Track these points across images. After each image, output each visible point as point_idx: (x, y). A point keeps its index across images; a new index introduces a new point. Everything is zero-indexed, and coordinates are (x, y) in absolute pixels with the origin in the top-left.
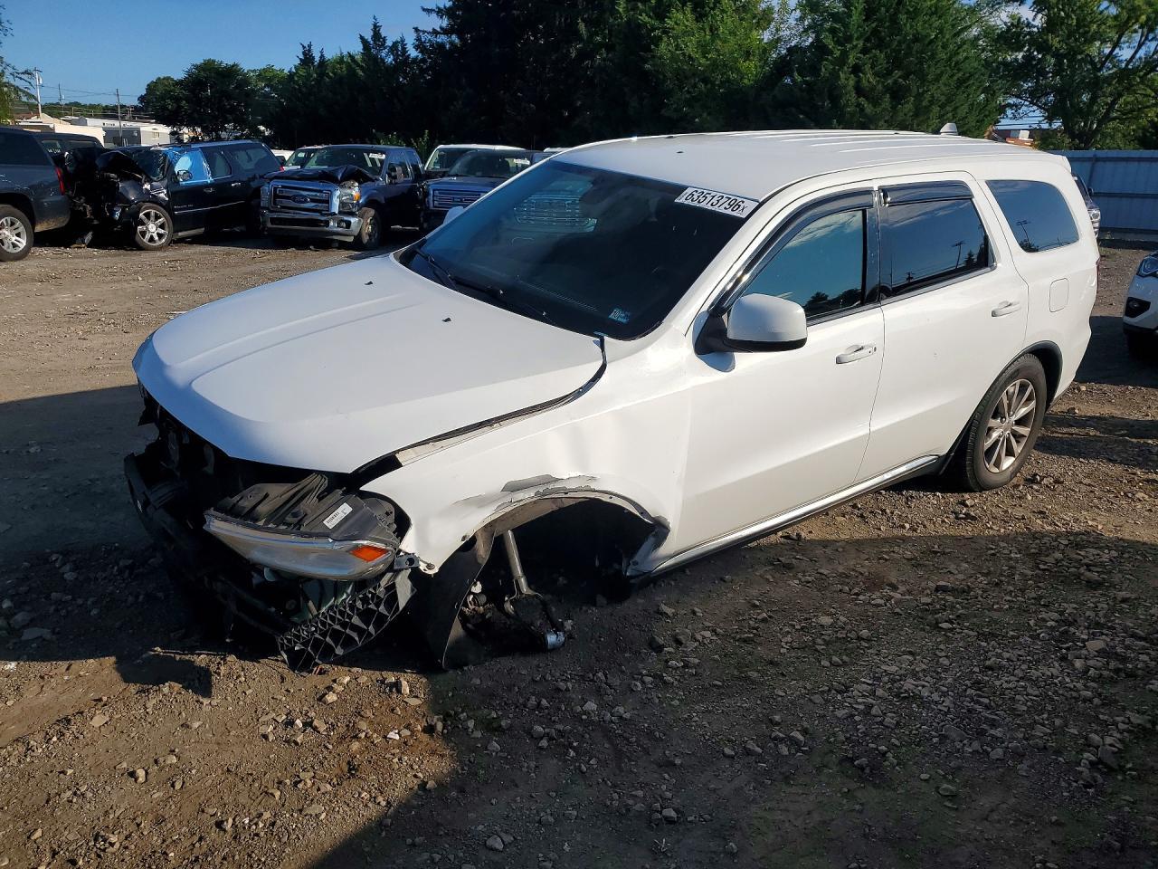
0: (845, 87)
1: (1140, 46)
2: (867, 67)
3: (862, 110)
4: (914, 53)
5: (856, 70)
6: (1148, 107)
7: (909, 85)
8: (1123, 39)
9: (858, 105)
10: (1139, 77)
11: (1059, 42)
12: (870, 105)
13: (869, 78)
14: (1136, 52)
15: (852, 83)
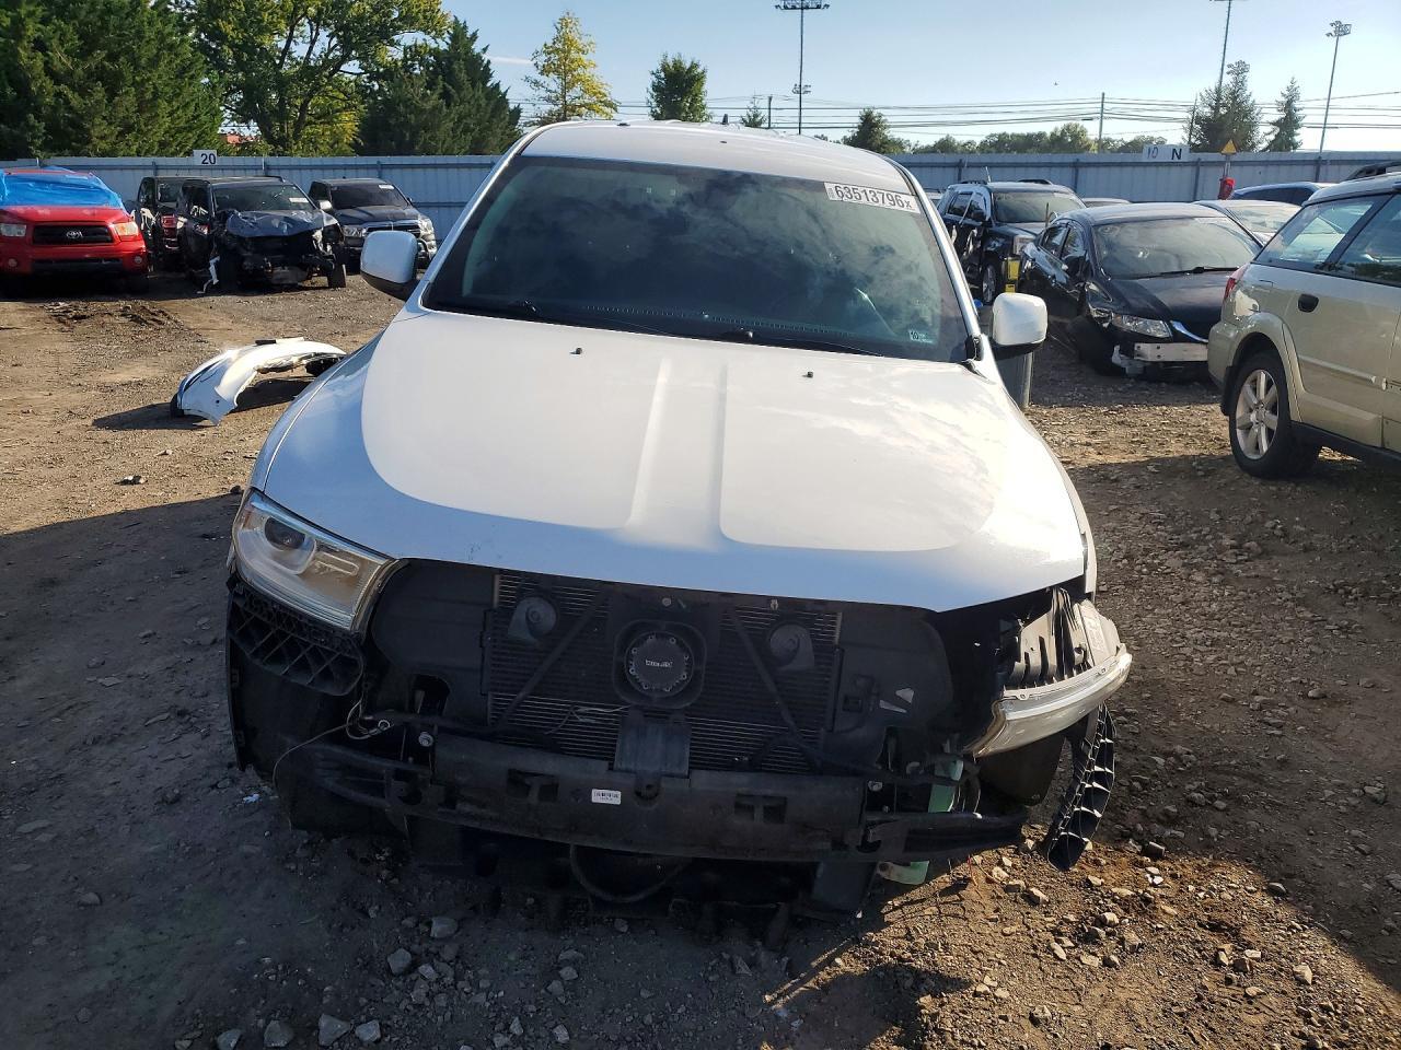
0: (30, 68)
1: (313, 42)
2: (55, 42)
3: (67, 102)
4: (111, 28)
5: (40, 45)
6: (338, 111)
7: (120, 72)
8: (295, 33)
9: (59, 94)
10: (326, 76)
11: (233, 30)
12: (76, 95)
13: (61, 60)
14: (311, 49)
15: (39, 63)
